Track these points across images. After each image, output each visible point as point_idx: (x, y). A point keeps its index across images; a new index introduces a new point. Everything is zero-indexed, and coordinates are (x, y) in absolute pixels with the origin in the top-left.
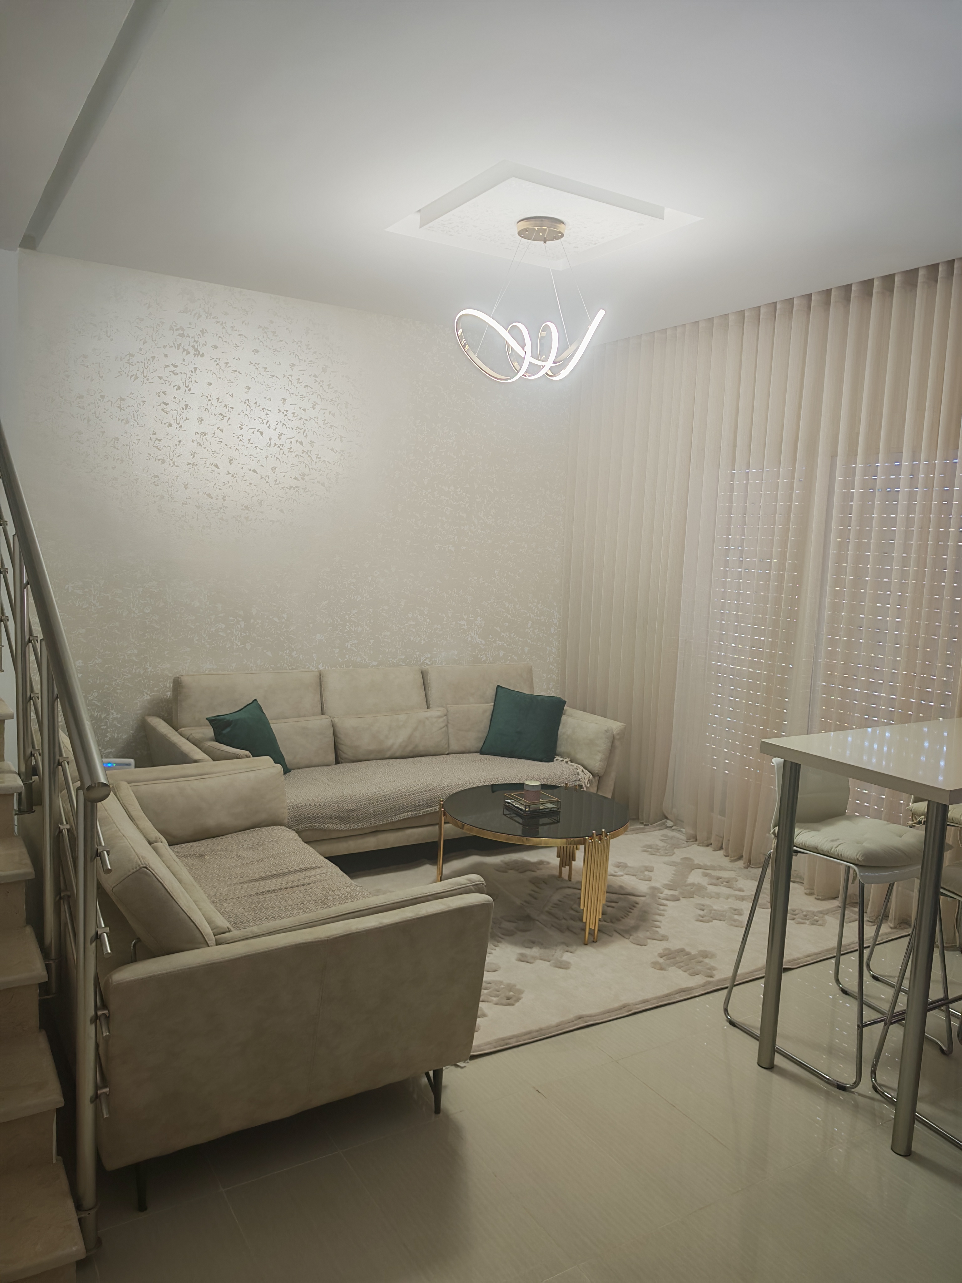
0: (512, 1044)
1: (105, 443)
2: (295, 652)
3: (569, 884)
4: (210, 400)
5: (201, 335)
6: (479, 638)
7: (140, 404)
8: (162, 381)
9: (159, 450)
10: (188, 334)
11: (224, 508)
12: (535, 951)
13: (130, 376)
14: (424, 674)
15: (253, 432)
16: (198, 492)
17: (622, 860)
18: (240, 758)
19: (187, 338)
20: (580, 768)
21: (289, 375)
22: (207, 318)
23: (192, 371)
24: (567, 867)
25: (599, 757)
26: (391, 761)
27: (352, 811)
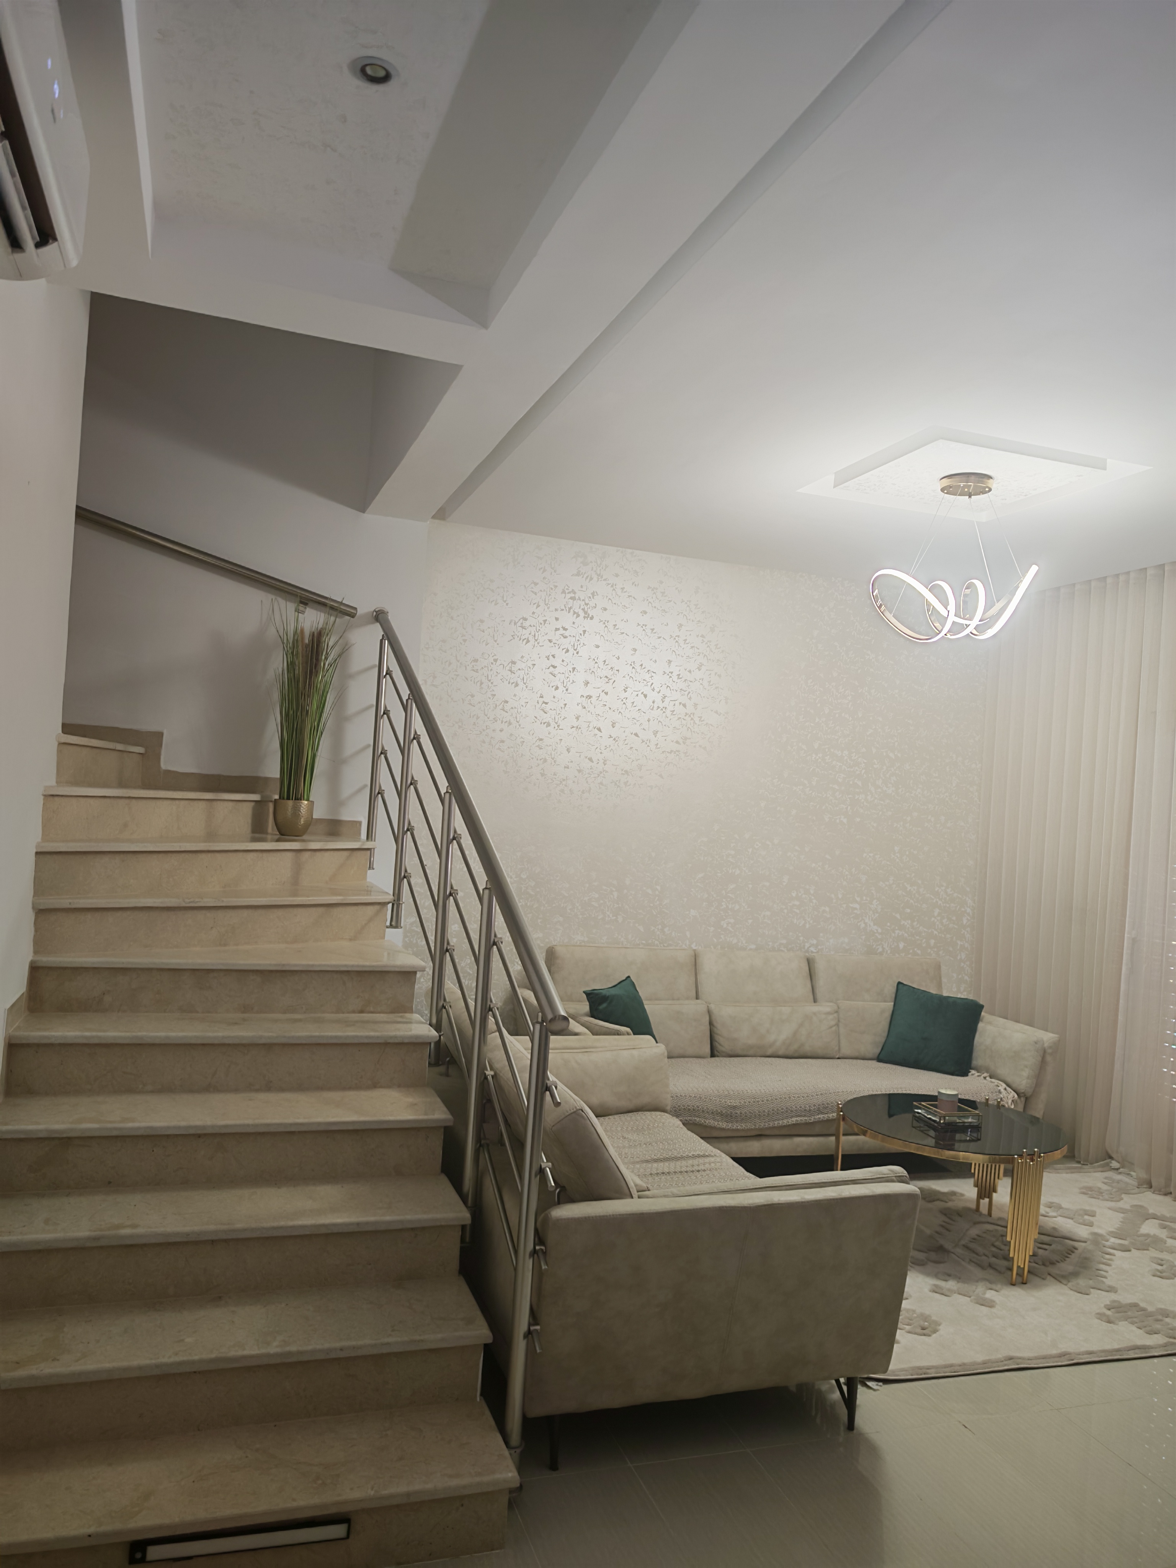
0: (931, 1374)
1: (495, 706)
2: (667, 928)
3: (989, 1219)
4: (596, 663)
5: (592, 598)
6: (874, 925)
7: (530, 668)
8: (552, 644)
9: (546, 713)
10: (579, 597)
11: (604, 773)
12: (951, 1284)
13: (522, 640)
14: (810, 962)
15: (637, 695)
16: (580, 756)
17: (1055, 1200)
18: (621, 1035)
19: (578, 601)
20: (1002, 1086)
21: (676, 636)
22: (598, 580)
23: (581, 634)
24: (987, 1200)
25: (1026, 1073)
26: (773, 1059)
27: (735, 1107)
